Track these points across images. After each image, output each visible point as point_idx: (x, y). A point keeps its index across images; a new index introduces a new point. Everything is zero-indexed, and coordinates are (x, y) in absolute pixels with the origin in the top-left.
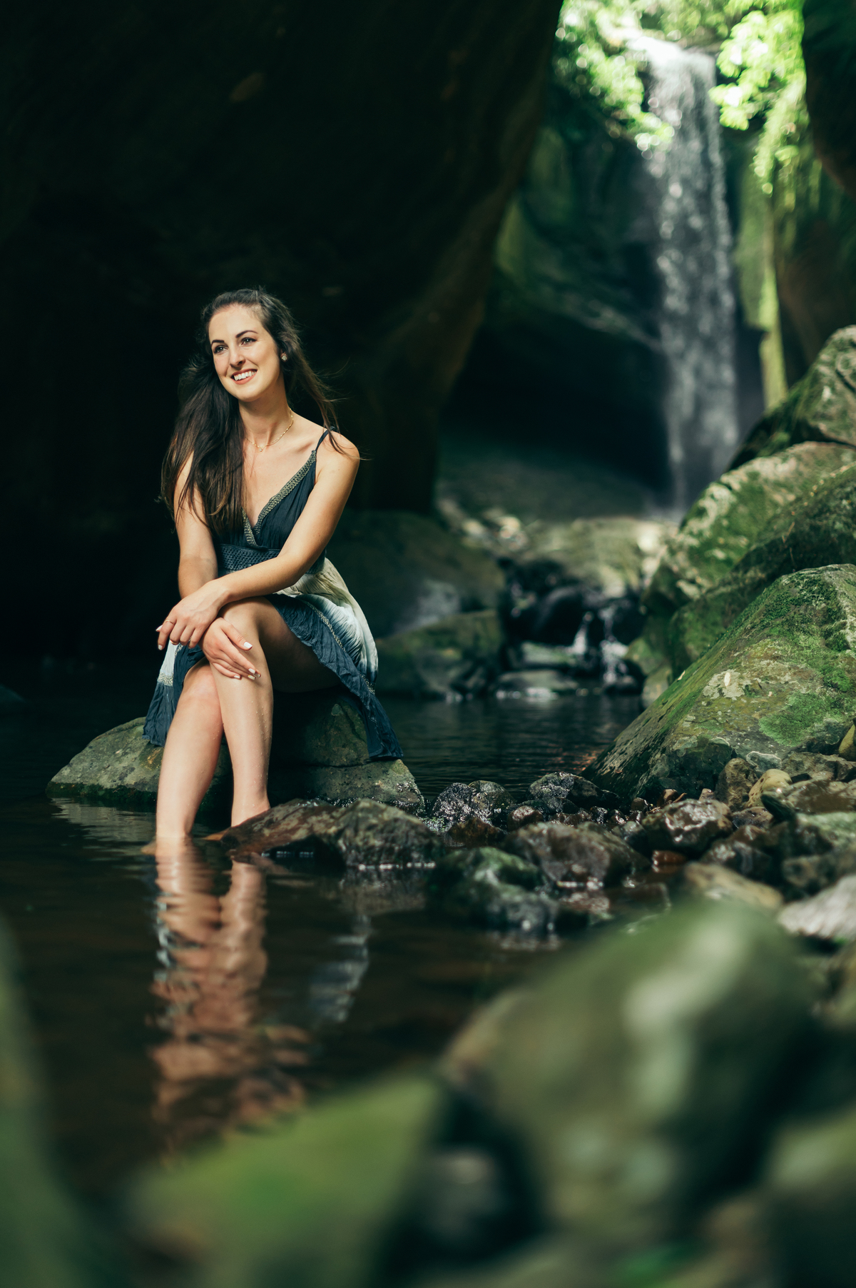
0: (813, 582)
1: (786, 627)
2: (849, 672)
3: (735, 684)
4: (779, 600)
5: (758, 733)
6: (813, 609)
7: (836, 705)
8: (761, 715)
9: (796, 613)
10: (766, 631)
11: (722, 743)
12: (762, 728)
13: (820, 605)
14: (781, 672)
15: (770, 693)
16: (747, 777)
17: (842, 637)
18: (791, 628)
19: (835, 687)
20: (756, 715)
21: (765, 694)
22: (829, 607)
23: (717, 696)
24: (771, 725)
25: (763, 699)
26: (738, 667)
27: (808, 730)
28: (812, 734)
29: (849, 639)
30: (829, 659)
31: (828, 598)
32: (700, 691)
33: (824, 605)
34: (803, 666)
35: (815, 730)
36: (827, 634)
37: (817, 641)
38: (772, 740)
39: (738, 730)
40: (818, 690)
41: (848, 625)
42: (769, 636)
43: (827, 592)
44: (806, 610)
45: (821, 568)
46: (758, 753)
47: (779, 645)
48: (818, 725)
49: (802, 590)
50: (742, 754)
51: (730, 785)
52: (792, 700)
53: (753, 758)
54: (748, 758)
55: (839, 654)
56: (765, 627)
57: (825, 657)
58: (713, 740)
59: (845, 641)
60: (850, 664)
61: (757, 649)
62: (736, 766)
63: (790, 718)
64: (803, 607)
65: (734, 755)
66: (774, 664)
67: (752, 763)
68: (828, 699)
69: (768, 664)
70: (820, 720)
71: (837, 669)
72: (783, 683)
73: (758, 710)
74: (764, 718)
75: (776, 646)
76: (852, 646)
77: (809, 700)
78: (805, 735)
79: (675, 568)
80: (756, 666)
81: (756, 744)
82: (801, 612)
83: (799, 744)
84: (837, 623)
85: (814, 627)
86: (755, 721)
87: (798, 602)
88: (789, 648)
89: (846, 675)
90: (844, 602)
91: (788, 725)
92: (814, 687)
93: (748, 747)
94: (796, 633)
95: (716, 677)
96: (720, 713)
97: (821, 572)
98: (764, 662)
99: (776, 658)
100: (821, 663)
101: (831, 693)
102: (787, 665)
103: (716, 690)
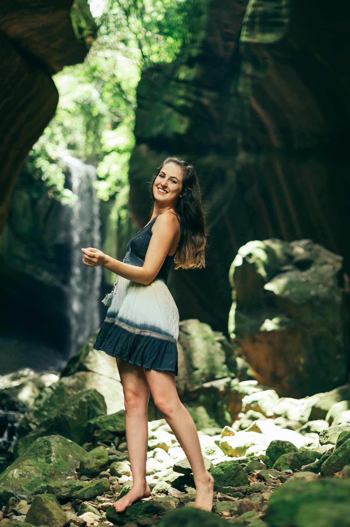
0: (46, 441)
1: (35, 456)
2: (50, 470)
3: (17, 474)
4: (35, 447)
5: (22, 489)
6: (44, 450)
7: (45, 481)
8: (23, 484)
9: (38, 451)
10: (29, 457)
11: (10, 492)
12: (23, 487)
13: (46, 449)
14: (31, 470)
15: (27, 477)
16: (16, 503)
17: (50, 459)
18: (37, 455)
19: (45, 475)
20: (21, 484)
21: (25, 477)
22: (49, 449)
23: (11, 477)
24: (26, 486)
25: (25, 479)
26: (19, 468)
27: (36, 488)
28: (37, 489)
29: (52, 460)
30: (46, 466)
31: (49, 447)
32: (7, 475)
33: (47, 449)
34: (38, 468)
35: (38, 488)
36: (47, 458)
37: (43, 460)
38: (25, 491)
39: (15, 488)
40: (41, 475)
41: (52, 456)
42: (30, 458)
43: (49, 444)
44: (42, 450)
45: (49, 436)
46: (20, 495)
47: (32, 461)
48: (39, 487)
49: (42, 444)
50: (16, 495)
51: (10, 505)
52: (33, 479)
53: (19, 497)
54: (17, 496)
55: (48, 465)
56: (29, 455)
57: (45, 466)
58: (8, 491)
59: (51, 461)
60: (51, 468)
61: (26, 463)
62: (12, 499)
63: (31, 484)
64: (41, 449)
65: (13, 496)
66: (29, 467)
67: (19, 498)
68: (43, 479)
69: (28, 467)
70: (40, 485)
71: (47, 470)
72: (31, 473)
73: (22, 482)
74: (24, 485)
75: (31, 461)
76: (52, 462)
77: (37, 479)
78: (35, 490)
79: (29, 418)
80: (24, 468)
81: (20, 492)
82: (41, 451)
83: (32, 493)
84: (50, 455)
85: (43, 456)
86: (21, 485)
87: (40, 448)
88: (35, 462)
89: (49, 472)
90: (53, 449)
91: (30, 486)
92: (40, 475)
93: (18, 493)
94: (38, 458)
95: (12, 471)
96: (11, 483)
97: (49, 438)
98: (27, 467)
99: (31, 465)
100: (43, 467)
101: (44, 477)
102: (33, 468)
103: (11, 475)
